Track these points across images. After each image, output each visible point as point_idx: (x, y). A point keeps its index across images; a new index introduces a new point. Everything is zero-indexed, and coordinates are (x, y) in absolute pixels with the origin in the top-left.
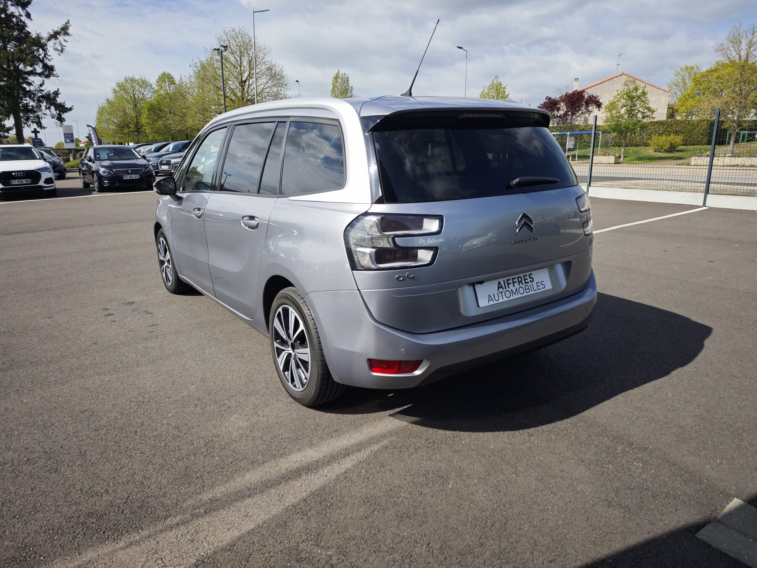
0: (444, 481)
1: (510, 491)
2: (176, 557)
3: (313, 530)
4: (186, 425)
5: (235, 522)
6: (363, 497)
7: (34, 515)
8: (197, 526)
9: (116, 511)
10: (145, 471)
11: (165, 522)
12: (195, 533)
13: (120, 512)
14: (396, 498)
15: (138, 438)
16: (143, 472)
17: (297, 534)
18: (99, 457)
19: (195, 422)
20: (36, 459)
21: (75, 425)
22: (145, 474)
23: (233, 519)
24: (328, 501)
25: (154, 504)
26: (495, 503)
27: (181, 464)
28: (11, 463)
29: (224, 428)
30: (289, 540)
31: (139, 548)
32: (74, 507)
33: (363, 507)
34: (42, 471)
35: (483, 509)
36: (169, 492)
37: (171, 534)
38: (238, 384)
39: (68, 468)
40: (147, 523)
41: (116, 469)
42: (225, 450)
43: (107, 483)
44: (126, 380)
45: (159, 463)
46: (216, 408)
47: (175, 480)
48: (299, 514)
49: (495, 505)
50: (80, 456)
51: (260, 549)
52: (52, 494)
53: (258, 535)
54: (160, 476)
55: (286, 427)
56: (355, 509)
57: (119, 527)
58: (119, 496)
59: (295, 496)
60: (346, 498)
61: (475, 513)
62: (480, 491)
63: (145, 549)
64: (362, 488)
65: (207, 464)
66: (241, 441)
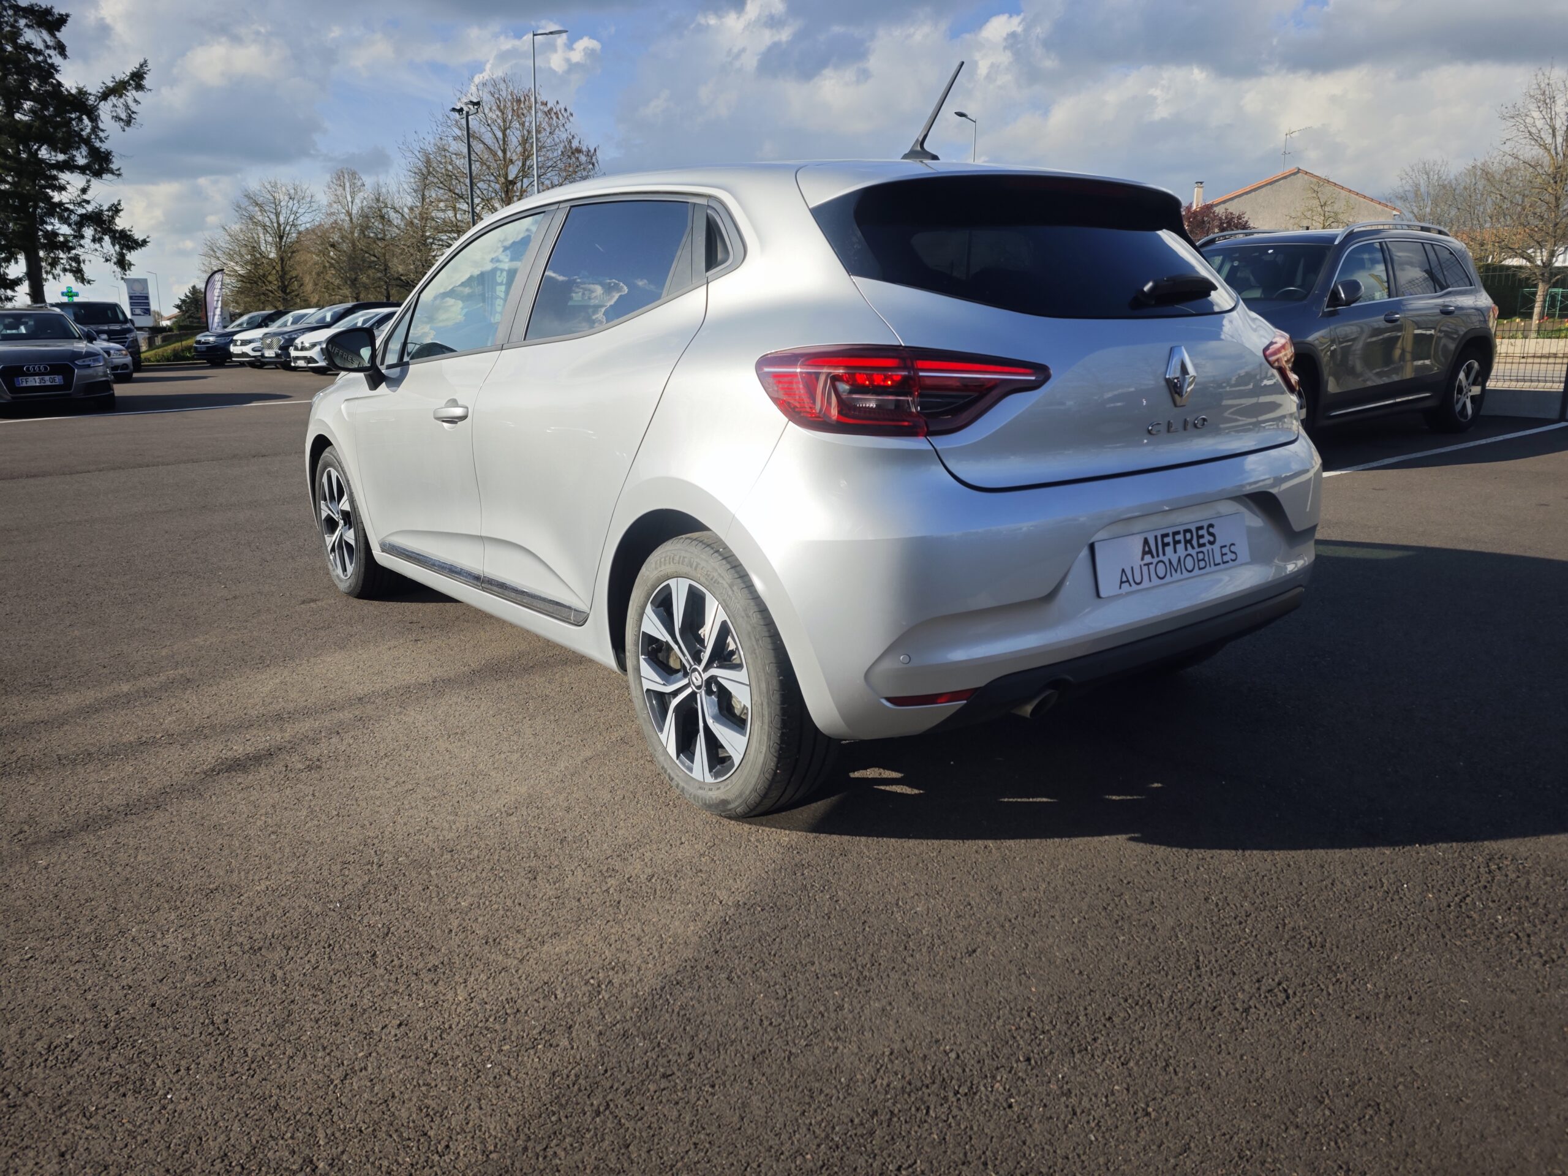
34: (95, 1087)
39: (175, 1078)
41: (332, 1082)
43: (308, 1131)
44: (321, 803)
45: (462, 1060)
50: (211, 1035)
55: (816, 938)
64: (1145, 1150)
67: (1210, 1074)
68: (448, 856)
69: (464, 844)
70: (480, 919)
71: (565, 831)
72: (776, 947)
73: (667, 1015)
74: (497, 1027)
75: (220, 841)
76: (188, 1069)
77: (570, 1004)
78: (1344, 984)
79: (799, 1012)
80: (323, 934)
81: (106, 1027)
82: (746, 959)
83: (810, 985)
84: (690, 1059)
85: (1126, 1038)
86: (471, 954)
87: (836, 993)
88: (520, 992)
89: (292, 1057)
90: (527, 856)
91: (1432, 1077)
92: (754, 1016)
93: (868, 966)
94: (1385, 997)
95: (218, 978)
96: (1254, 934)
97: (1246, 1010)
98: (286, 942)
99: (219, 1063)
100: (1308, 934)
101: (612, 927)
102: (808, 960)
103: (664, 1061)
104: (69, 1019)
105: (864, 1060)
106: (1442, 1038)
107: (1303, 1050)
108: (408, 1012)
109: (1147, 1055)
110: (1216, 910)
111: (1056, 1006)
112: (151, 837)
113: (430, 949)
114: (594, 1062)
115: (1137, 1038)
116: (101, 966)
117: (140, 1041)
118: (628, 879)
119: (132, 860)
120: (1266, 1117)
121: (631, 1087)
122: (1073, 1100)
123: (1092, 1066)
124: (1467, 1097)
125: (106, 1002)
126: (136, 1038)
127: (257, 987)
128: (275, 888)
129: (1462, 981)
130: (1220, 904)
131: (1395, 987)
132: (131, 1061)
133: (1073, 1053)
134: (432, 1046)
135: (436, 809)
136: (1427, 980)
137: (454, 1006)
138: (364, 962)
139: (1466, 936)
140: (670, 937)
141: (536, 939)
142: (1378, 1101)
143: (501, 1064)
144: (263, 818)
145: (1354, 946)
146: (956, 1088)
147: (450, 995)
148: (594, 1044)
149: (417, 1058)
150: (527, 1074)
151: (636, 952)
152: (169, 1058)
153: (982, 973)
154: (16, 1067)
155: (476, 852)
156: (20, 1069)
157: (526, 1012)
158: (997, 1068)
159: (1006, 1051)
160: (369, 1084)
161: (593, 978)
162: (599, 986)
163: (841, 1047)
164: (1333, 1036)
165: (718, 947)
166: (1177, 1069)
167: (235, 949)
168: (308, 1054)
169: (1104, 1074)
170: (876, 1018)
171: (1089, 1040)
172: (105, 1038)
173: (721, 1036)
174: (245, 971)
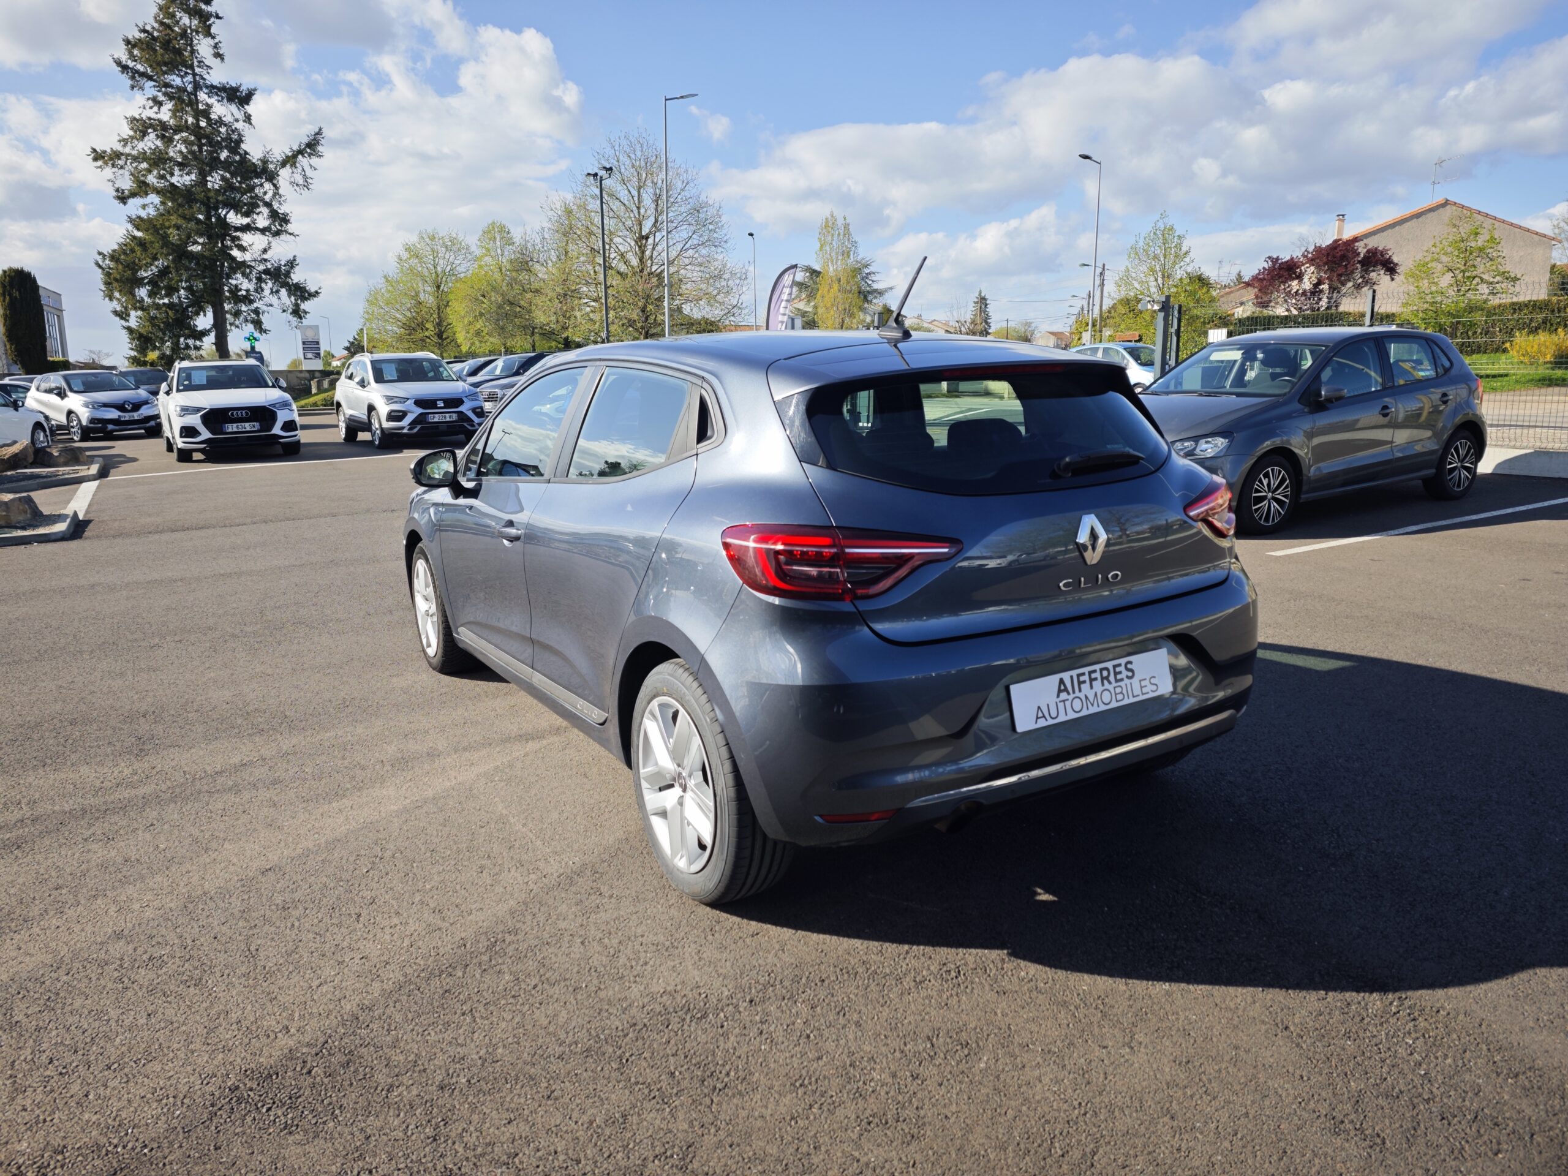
0: (969, 1054)
1: (1112, 1083)
2: (399, 1170)
3: (679, 1135)
4: (457, 906)
5: (526, 1107)
6: (791, 1074)
7: (144, 1065)
8: (449, 1110)
9: (298, 1069)
10: (364, 995)
11: (387, 1097)
12: (442, 1123)
13: (304, 1071)
14: (861, 1083)
15: (360, 929)
16: (360, 996)
17: (645, 1141)
18: (281, 961)
19: (476, 902)
20: (165, 957)
21: (246, 897)
22: (364, 999)
23: (522, 1100)
24: (718, 1079)
25: (372, 1061)
26: (1077, 1106)
27: (435, 982)
28: (118, 962)
29: (530, 917)
30: (629, 1152)
31: (330, 1145)
32: (221, 1056)
33: (789, 1097)
34: (173, 982)
35: (1048, 1117)
36: (405, 1038)
37: (395, 1123)
38: (569, 828)
39: (220, 980)
40: (354, 1097)
41: (311, 987)
42: (525, 960)
43: (290, 1012)
44: (355, 813)
45: (393, 980)
46: (519, 875)
47: (419, 1016)
48: (654, 1101)
49: (1076, 1112)
50: (246, 957)
51: (567, 1167)
52: (184, 1028)
53: (569, 1137)
54: (392, 1005)
55: (654, 920)
56: (772, 1100)
57: (299, 1100)
58: (307, 1040)
59: (652, 1064)
60: (757, 1075)
61: (1029, 1125)
62: (1046, 1080)
63: (341, 1149)
64: (792, 1057)
65: (486, 986)
66: (559, 945)
73: (531, 963)
98: (306, 905)
151: (529, 923)
167: (273, 907)
170: (666, 971)
171: (800, 992)
173: (560, 976)
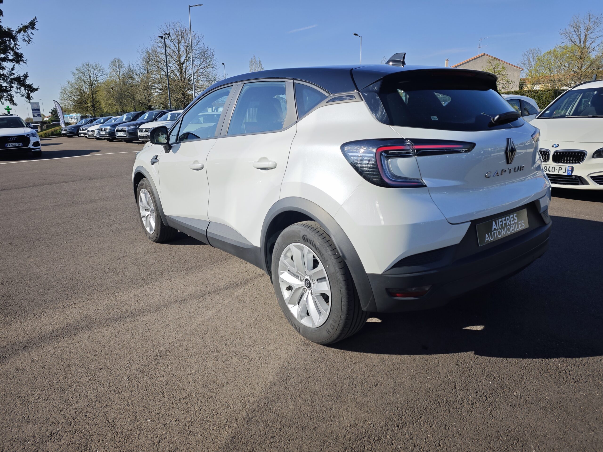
67: (461, 429)
68: (185, 352)
69: (190, 347)
70: (200, 377)
71: (226, 340)
72: (307, 385)
74: (211, 420)
75: (100, 348)
76: (103, 441)
77: (236, 410)
78: (506, 393)
79: (317, 411)
80: (144, 385)
81: (70, 425)
82: (297, 390)
83: (320, 400)
84: (280, 430)
85: (431, 417)
86: (198, 391)
87: (330, 403)
88: (218, 406)
89: (139, 435)
90: (214, 351)
91: (536, 428)
92: (301, 413)
93: (340, 392)
94: (520, 397)
95: (108, 404)
96: (474, 374)
97: (473, 404)
99: (113, 438)
100: (493, 374)
101: (247, 379)
102: (318, 390)
103: (271, 431)
104: (57, 422)
105: (341, 428)
106: (540, 413)
107: (492, 419)
108: (178, 415)
109: (439, 423)
110: (461, 365)
111: (406, 405)
112: (75, 347)
113: (183, 390)
114: (247, 432)
115: (435, 417)
116: (65, 401)
117: (84, 430)
118: (251, 359)
119: (69, 357)
120: (480, 445)
121: (261, 442)
122: (414, 441)
123: (420, 428)
124: (548, 435)
125: (69, 415)
126: (82, 429)
127: (123, 407)
128: (123, 367)
129: (547, 390)
130: (462, 363)
131: (523, 393)
132: (82, 438)
133: (413, 423)
134: (188, 428)
135: (178, 332)
136: (535, 390)
137: (194, 413)
138: (160, 396)
139: (548, 372)
140: (269, 382)
141: (221, 385)
142: (518, 437)
143: (214, 435)
144: (115, 338)
145: (509, 378)
146: (374, 438)
147: (192, 408)
148: (246, 426)
149: (184, 433)
150: (224, 438)
152: (95, 436)
153: (380, 393)
154: (40, 442)
155: (195, 350)
156: (42, 442)
157: (220, 414)
158: (388, 430)
159: (390, 423)
160: (168, 444)
161: (242, 400)
162: (245, 403)
163: (333, 424)
164: (502, 413)
165: (286, 386)
166: (449, 428)
168: (145, 433)
169: (424, 431)
170: (344, 412)
171: (419, 417)
172: (71, 430)
173: (290, 421)
174: (117, 401)
